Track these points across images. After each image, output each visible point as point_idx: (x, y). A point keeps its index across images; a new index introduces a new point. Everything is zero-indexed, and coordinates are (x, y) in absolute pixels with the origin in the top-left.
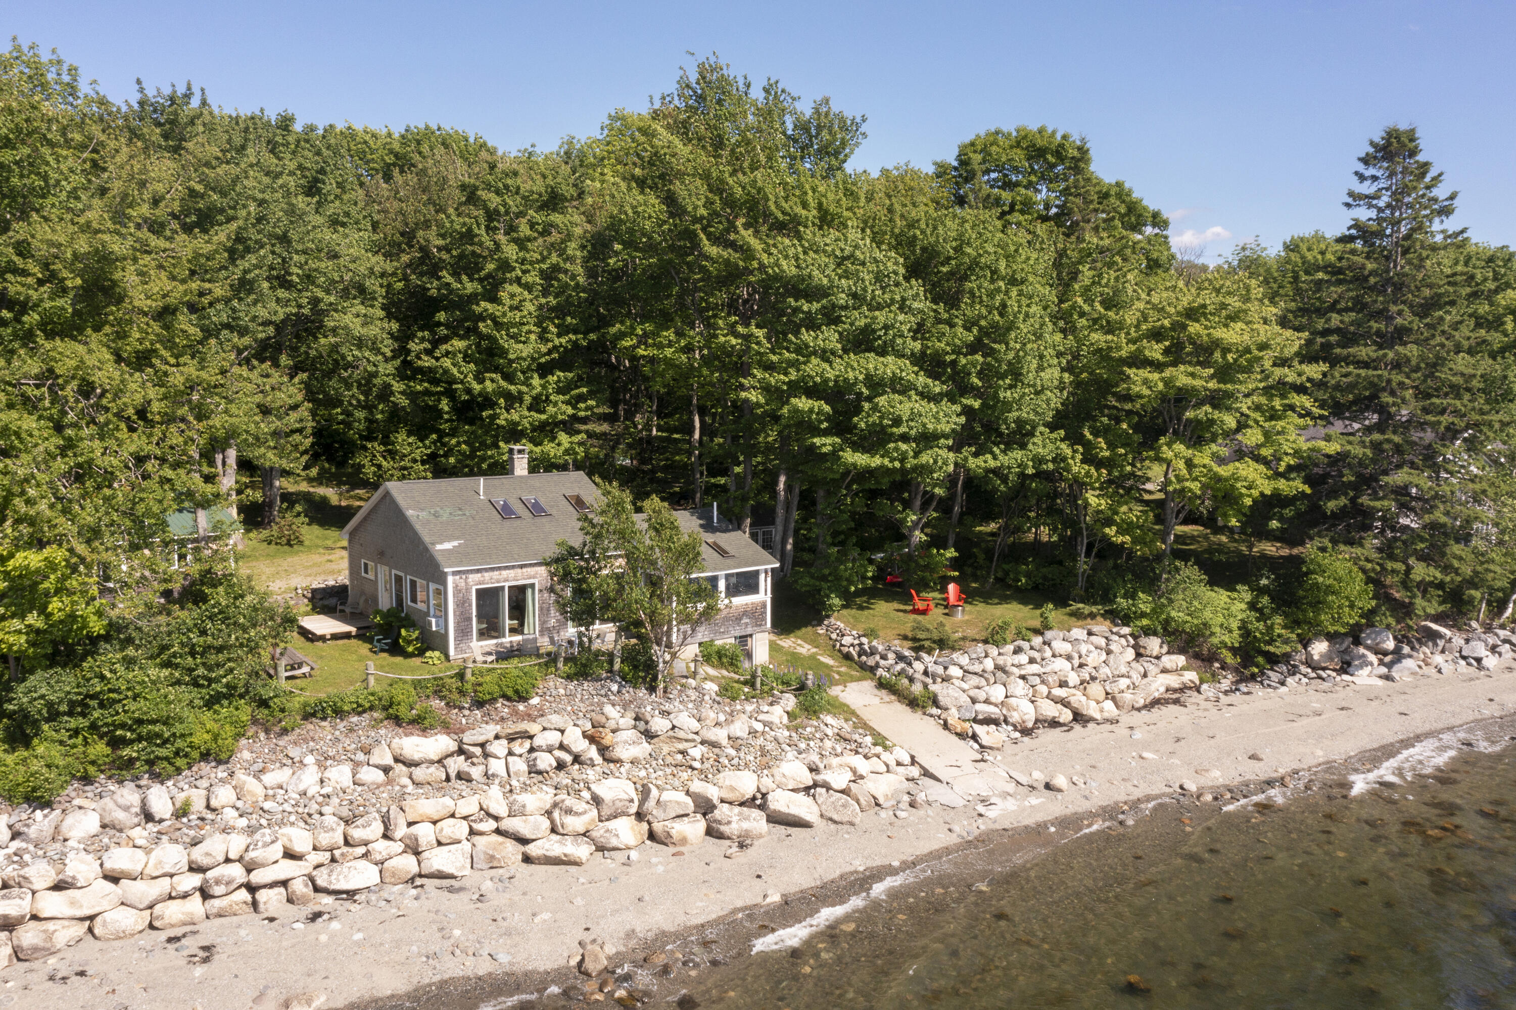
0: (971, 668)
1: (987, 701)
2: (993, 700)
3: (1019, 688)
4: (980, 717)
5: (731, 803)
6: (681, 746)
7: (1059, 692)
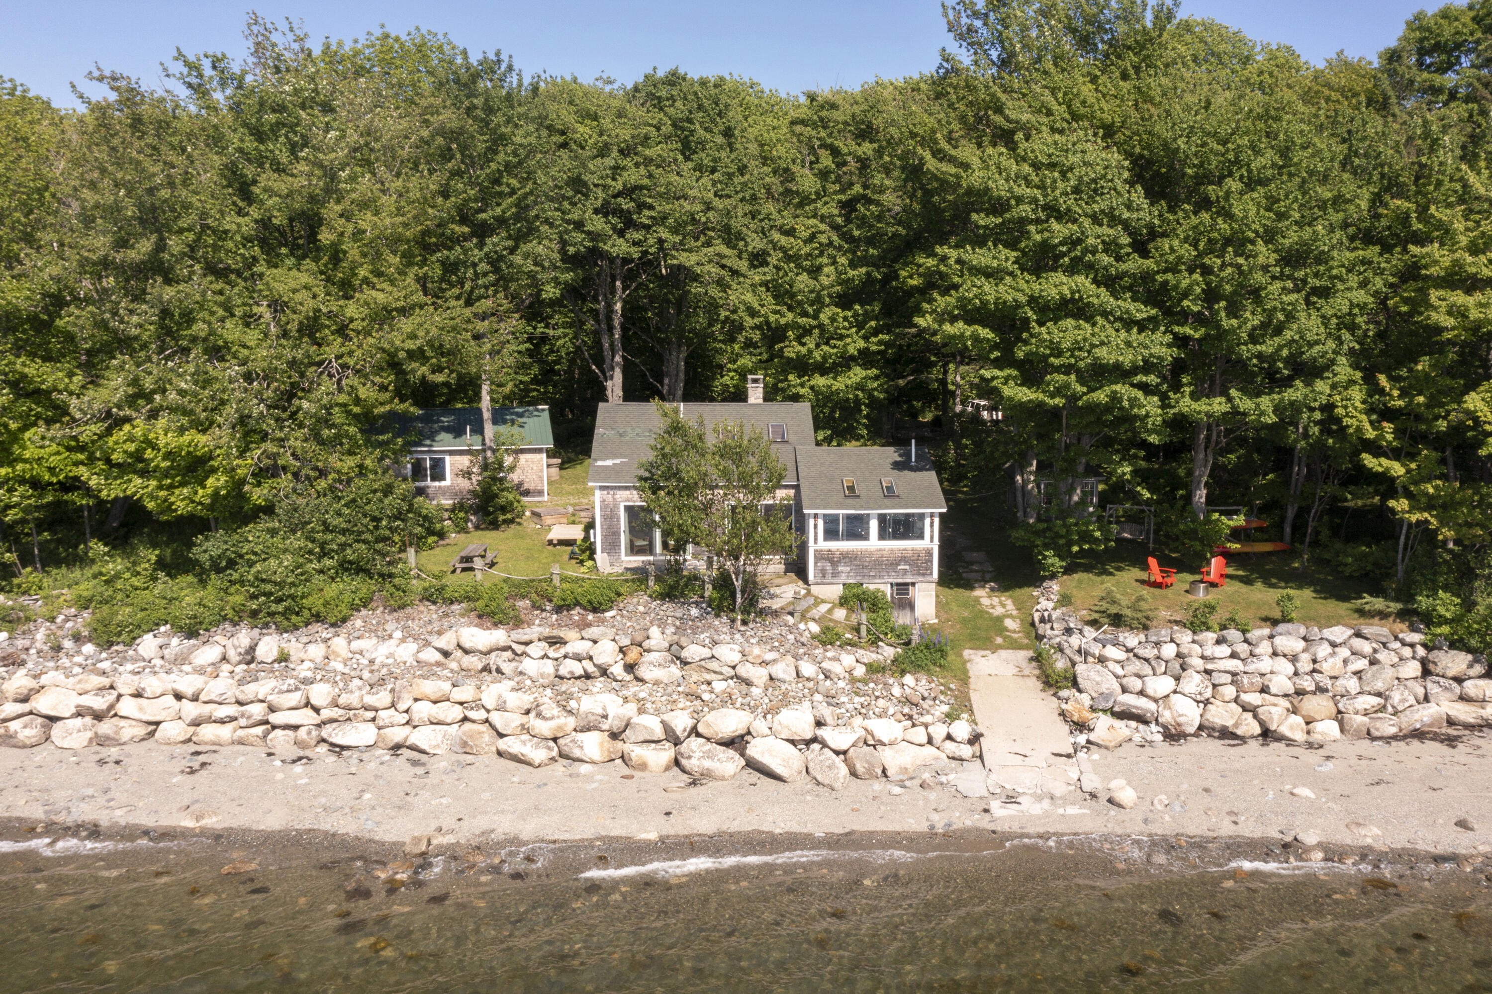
0: (1141, 652)
1: (1142, 693)
2: (1150, 691)
3: (1193, 682)
4: (1116, 709)
5: (708, 739)
6: (708, 677)
7: (1252, 698)
